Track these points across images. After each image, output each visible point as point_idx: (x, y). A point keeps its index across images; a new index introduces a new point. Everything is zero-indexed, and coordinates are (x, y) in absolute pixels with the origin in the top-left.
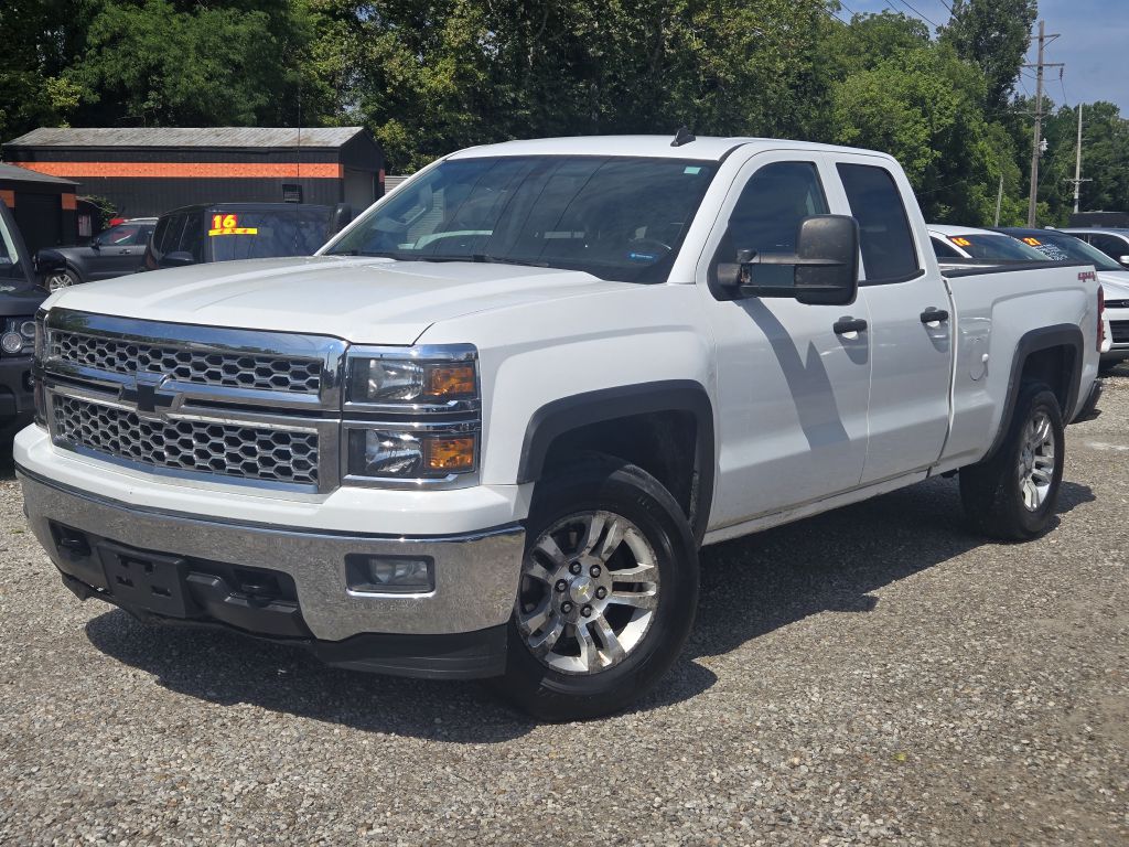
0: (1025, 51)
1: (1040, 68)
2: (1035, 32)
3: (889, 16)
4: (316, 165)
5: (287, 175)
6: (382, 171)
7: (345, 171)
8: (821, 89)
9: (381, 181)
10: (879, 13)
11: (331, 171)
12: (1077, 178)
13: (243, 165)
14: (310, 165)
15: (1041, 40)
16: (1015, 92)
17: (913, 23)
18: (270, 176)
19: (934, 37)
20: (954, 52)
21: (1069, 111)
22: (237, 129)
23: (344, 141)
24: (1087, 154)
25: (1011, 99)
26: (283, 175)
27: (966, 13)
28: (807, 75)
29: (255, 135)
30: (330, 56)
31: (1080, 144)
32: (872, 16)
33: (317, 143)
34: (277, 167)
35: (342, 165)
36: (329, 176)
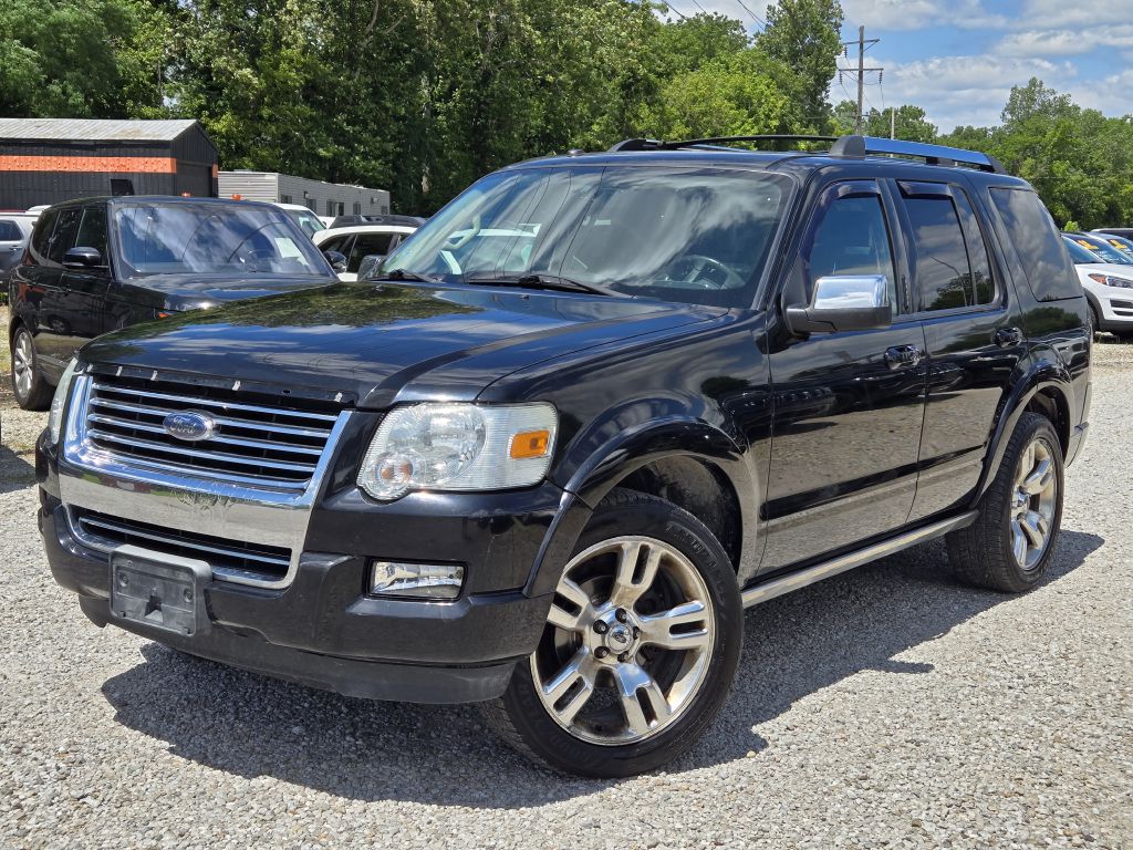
1: (861, 73)
4: (146, 159)
5: (114, 169)
6: (215, 167)
7: (179, 166)
9: (214, 176)
11: (164, 165)
13: (67, 159)
14: (141, 159)
15: (861, 44)
18: (96, 170)
21: (878, 114)
22: (60, 120)
23: (176, 135)
26: (110, 169)
27: (780, 19)
29: (80, 127)
33: (148, 135)
34: (104, 160)
35: (175, 160)
36: (160, 171)
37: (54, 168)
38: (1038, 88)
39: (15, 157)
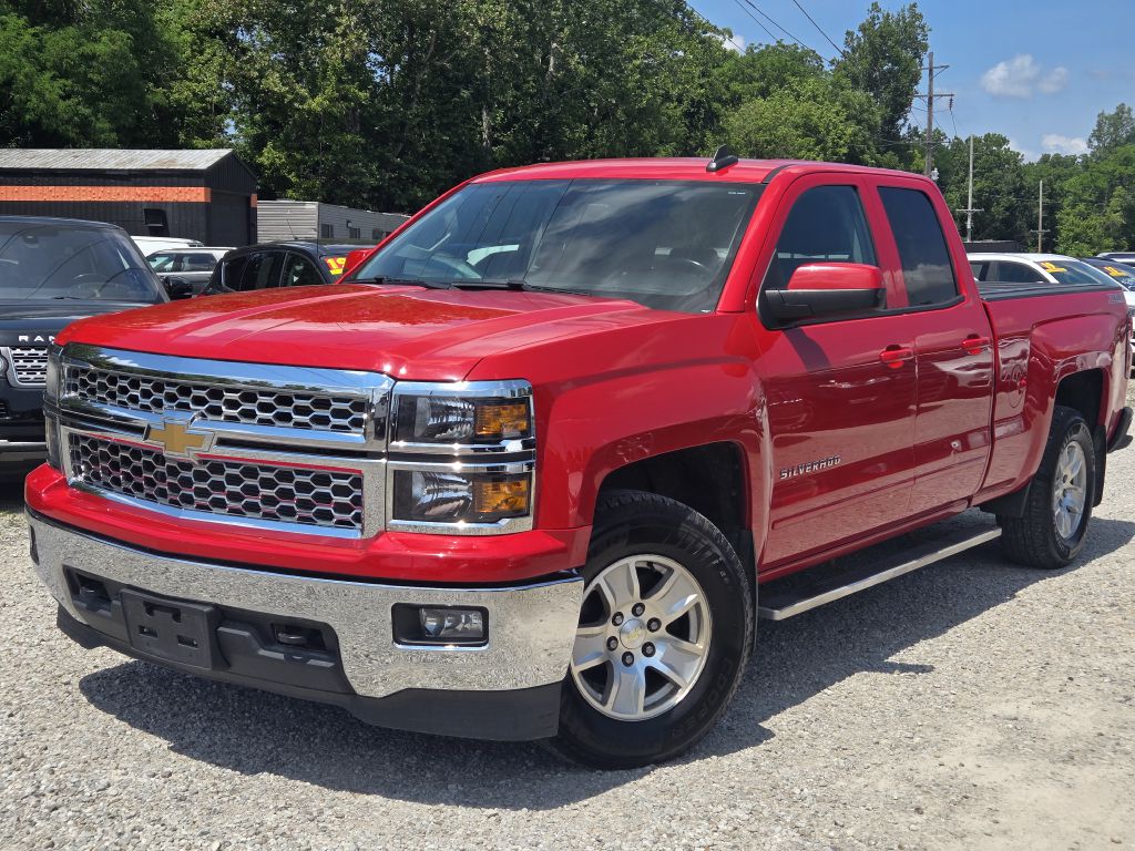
0: (917, 83)
1: (930, 99)
2: (926, 63)
3: (783, 46)
4: (181, 188)
5: (148, 199)
6: (254, 196)
7: (214, 195)
8: (712, 117)
9: (253, 205)
10: (774, 44)
11: (197, 194)
12: (970, 209)
13: (102, 188)
14: (175, 188)
15: (931, 71)
16: (908, 122)
17: (807, 53)
18: (131, 200)
19: (827, 68)
20: (846, 82)
21: (961, 142)
22: (98, 151)
23: (210, 164)
24: (979, 185)
25: (904, 132)
26: (144, 199)
27: (859, 45)
28: (700, 102)
29: (116, 157)
30: (205, 78)
31: (971, 175)
32: (767, 46)
33: (182, 165)
34: (138, 190)
35: (209, 189)
36: (194, 200)
37: (89, 199)
38: (1126, 115)
39: (51, 188)
